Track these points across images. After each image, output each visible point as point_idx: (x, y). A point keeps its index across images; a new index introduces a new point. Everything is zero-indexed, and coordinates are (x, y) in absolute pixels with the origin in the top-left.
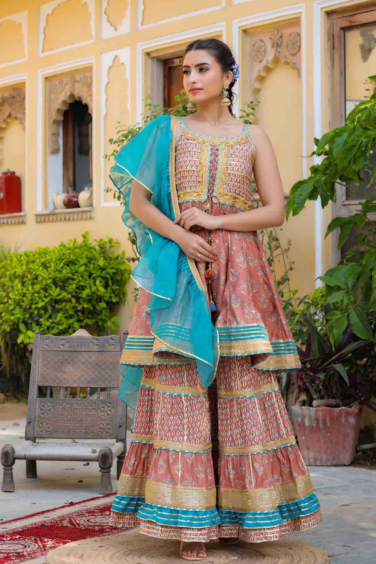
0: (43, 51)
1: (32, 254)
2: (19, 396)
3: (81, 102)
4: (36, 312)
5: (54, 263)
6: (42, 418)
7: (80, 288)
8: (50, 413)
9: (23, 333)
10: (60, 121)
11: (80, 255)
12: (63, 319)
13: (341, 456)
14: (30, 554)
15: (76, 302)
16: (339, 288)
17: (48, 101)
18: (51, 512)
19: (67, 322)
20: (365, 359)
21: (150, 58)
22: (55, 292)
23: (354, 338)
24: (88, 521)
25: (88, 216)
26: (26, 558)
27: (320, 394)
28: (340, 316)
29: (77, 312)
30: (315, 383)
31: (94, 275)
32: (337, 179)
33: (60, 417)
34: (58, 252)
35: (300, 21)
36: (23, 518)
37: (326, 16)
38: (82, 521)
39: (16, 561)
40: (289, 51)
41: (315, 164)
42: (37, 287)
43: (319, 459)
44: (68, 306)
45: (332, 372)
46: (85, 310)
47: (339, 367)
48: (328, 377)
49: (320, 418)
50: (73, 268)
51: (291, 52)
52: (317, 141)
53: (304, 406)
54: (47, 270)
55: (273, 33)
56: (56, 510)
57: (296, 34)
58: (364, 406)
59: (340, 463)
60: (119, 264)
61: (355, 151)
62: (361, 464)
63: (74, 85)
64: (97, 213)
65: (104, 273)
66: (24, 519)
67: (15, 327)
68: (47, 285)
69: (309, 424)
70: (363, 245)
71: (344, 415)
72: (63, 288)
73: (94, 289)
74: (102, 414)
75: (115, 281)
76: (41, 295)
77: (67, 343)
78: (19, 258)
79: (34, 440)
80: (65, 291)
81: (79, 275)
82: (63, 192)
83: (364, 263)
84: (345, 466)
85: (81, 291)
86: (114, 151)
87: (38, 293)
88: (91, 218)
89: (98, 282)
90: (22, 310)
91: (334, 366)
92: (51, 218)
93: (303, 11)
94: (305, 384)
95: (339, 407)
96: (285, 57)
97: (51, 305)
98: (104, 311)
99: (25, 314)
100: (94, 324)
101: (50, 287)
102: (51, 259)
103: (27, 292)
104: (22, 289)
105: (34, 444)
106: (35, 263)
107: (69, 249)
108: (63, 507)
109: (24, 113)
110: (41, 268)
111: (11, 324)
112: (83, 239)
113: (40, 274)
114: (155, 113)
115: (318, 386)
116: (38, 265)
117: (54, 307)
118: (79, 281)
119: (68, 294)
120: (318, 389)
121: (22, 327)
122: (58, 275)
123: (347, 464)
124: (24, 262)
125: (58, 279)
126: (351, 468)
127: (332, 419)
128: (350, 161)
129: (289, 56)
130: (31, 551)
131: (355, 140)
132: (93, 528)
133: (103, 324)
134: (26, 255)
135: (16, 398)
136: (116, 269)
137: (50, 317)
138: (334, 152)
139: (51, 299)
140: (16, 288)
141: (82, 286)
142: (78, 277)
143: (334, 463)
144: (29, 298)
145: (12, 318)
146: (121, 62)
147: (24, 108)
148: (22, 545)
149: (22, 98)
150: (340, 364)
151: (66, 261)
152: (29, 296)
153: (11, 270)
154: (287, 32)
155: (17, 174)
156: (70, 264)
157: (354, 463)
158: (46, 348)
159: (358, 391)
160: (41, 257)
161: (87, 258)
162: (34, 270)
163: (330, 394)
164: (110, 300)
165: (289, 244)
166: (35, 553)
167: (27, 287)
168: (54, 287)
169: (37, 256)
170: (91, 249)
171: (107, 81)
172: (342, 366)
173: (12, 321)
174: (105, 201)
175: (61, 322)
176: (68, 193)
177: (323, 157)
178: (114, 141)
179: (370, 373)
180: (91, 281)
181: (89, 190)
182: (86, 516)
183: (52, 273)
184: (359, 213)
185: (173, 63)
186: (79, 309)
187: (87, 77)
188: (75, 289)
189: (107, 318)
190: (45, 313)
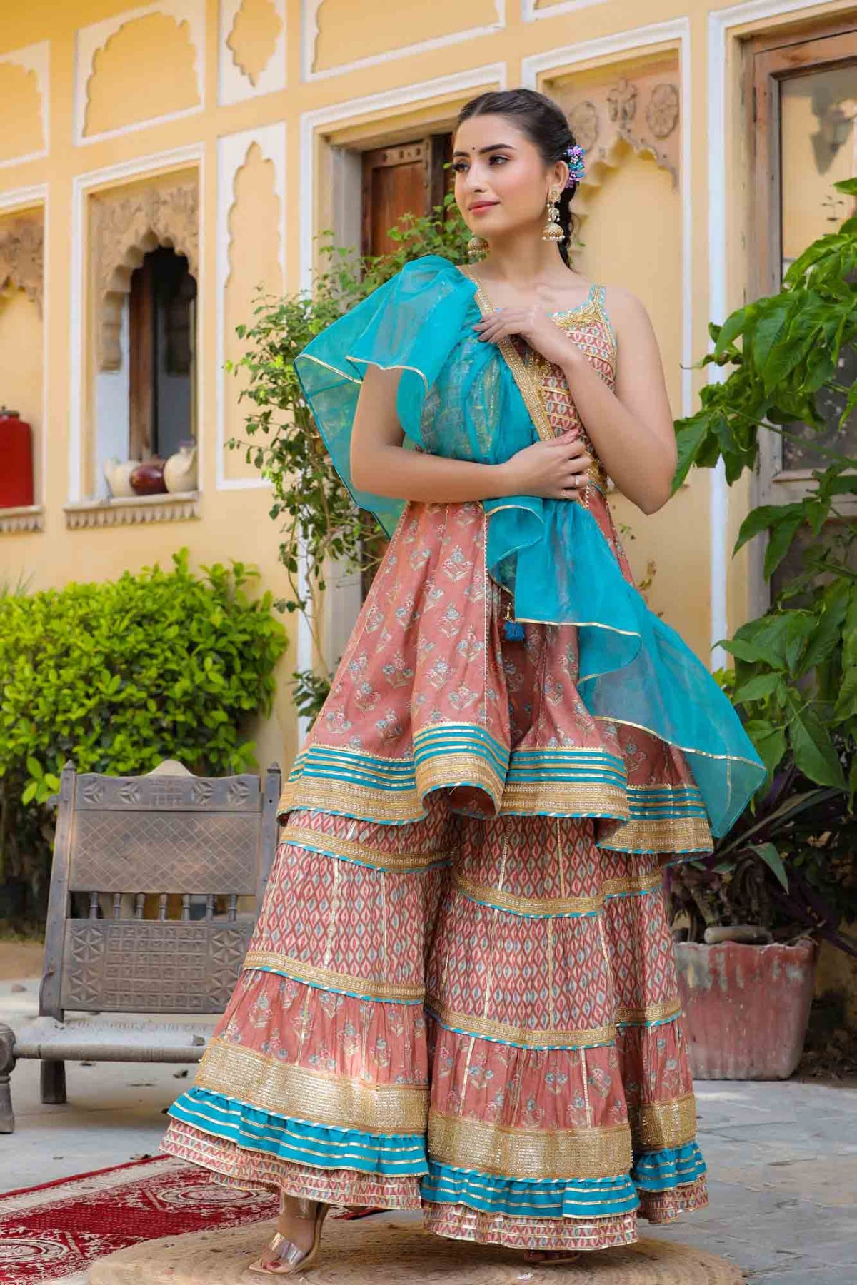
0: (84, 135)
1: (56, 599)
2: (26, 927)
3: (171, 250)
4: (65, 732)
5: (109, 617)
6: (79, 965)
7: (168, 677)
8: (97, 952)
9: (36, 780)
10: (124, 294)
11: (167, 601)
12: (129, 748)
13: (769, 1057)
14: (51, 1267)
15: (159, 709)
16: (766, 668)
17: (95, 248)
18: (99, 1177)
19: (137, 756)
20: (827, 835)
21: (332, 147)
22: (109, 685)
23: (802, 784)
24: (184, 1195)
25: (187, 511)
26: (41, 1274)
27: (721, 912)
28: (768, 732)
29: (160, 730)
30: (711, 889)
31: (201, 647)
32: (763, 417)
33: (121, 961)
34: (118, 593)
35: (677, 60)
36: (33, 1190)
37: (737, 45)
38: (171, 1197)
39: (16, 1281)
40: (651, 128)
41: (710, 383)
42: (68, 674)
43: (719, 1063)
44: (140, 718)
45: (749, 862)
46: (179, 728)
47: (766, 851)
48: (740, 875)
49: (722, 969)
50: (151, 631)
51: (657, 129)
52: (715, 330)
53: (685, 939)
54: (93, 636)
55: (615, 87)
56: (112, 1173)
57: (669, 89)
58: (824, 941)
59: (767, 1073)
60: (257, 621)
61: (805, 351)
62: (814, 1075)
63: (156, 212)
64: (207, 505)
65: (222, 643)
66: (37, 1192)
67: (18, 766)
68: (91, 669)
69: (697, 982)
70: (823, 571)
71: (776, 962)
72: (128, 677)
73: (199, 678)
74: (218, 955)
75: (248, 660)
76: (77, 692)
77: (136, 791)
78: (27, 608)
79: (60, 1016)
80: (135, 683)
81: (166, 647)
82: (130, 458)
83: (824, 609)
84: (779, 1079)
85: (170, 684)
86: (248, 354)
87: (72, 686)
88: (193, 516)
89: (208, 662)
90: (33, 725)
91: (752, 847)
92: (101, 518)
93: (685, 35)
94: (686, 889)
95: (766, 944)
96: (642, 141)
97: (100, 715)
98: (222, 730)
99: (40, 736)
100: (198, 760)
101: (99, 673)
102: (101, 610)
103: (46, 685)
104: (35, 679)
105: (60, 1025)
106: (65, 619)
107: (143, 587)
108: (127, 1166)
109: (41, 277)
110: (77, 631)
111: (8, 758)
112: (176, 566)
113: (75, 644)
114: (343, 268)
115: (717, 896)
116: (71, 624)
117: (107, 721)
118: (166, 660)
119: (139, 690)
120: (719, 902)
121: (33, 766)
122: (118, 647)
123: (783, 1075)
124: (39, 616)
125: (116, 656)
126: (793, 1086)
127: (750, 970)
128: (792, 374)
129: (651, 140)
130: (51, 1261)
131: (805, 326)
132: (197, 1212)
133: (219, 761)
134: (43, 600)
135: (18, 930)
136: (251, 633)
137: (98, 743)
138: (756, 352)
139: (101, 703)
140: (18, 676)
141: (172, 672)
142: (163, 651)
143: (754, 1073)
144: (51, 699)
145: (11, 744)
146: (265, 157)
147: (41, 266)
148: (33, 1247)
149: (38, 242)
150: (767, 844)
151: (134, 616)
152: (49, 694)
153: (9, 635)
154: (647, 84)
155: (23, 418)
156: (145, 622)
157: (800, 1073)
158: (89, 804)
159: (809, 909)
160: (77, 606)
161: (184, 608)
162: (63, 635)
163: (744, 913)
164: (236, 706)
165: (651, 569)
166: (62, 1264)
167: (45, 672)
168: (106, 674)
169: (69, 602)
170: (191, 586)
171: (231, 201)
172: (773, 848)
173: (10, 751)
174: (227, 477)
175: (124, 754)
176: (140, 459)
177: (731, 368)
178: (248, 330)
179: (836, 866)
180: (194, 661)
181: (188, 453)
182: (179, 1186)
183: (103, 641)
184: (813, 496)
185: (385, 158)
186: (164, 724)
187: (186, 193)
188: (156, 679)
189: (228, 747)
190: (86, 733)
